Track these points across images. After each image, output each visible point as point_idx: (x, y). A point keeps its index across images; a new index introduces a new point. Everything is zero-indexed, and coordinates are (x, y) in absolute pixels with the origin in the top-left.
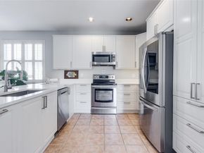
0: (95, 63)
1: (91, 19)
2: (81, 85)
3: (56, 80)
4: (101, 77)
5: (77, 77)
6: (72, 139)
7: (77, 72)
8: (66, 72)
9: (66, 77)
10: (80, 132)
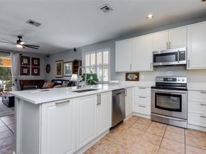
0: (156, 64)
1: (150, 16)
2: (140, 88)
3: (117, 81)
4: (166, 79)
5: (137, 79)
6: (123, 139)
7: (137, 74)
8: (127, 74)
9: (127, 79)
10: (133, 136)
